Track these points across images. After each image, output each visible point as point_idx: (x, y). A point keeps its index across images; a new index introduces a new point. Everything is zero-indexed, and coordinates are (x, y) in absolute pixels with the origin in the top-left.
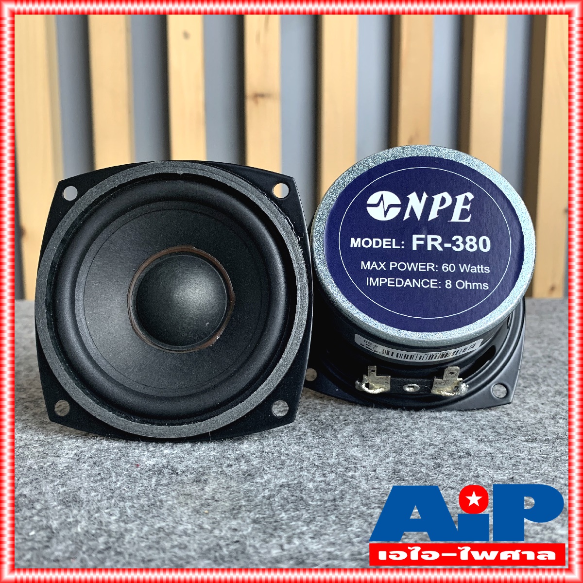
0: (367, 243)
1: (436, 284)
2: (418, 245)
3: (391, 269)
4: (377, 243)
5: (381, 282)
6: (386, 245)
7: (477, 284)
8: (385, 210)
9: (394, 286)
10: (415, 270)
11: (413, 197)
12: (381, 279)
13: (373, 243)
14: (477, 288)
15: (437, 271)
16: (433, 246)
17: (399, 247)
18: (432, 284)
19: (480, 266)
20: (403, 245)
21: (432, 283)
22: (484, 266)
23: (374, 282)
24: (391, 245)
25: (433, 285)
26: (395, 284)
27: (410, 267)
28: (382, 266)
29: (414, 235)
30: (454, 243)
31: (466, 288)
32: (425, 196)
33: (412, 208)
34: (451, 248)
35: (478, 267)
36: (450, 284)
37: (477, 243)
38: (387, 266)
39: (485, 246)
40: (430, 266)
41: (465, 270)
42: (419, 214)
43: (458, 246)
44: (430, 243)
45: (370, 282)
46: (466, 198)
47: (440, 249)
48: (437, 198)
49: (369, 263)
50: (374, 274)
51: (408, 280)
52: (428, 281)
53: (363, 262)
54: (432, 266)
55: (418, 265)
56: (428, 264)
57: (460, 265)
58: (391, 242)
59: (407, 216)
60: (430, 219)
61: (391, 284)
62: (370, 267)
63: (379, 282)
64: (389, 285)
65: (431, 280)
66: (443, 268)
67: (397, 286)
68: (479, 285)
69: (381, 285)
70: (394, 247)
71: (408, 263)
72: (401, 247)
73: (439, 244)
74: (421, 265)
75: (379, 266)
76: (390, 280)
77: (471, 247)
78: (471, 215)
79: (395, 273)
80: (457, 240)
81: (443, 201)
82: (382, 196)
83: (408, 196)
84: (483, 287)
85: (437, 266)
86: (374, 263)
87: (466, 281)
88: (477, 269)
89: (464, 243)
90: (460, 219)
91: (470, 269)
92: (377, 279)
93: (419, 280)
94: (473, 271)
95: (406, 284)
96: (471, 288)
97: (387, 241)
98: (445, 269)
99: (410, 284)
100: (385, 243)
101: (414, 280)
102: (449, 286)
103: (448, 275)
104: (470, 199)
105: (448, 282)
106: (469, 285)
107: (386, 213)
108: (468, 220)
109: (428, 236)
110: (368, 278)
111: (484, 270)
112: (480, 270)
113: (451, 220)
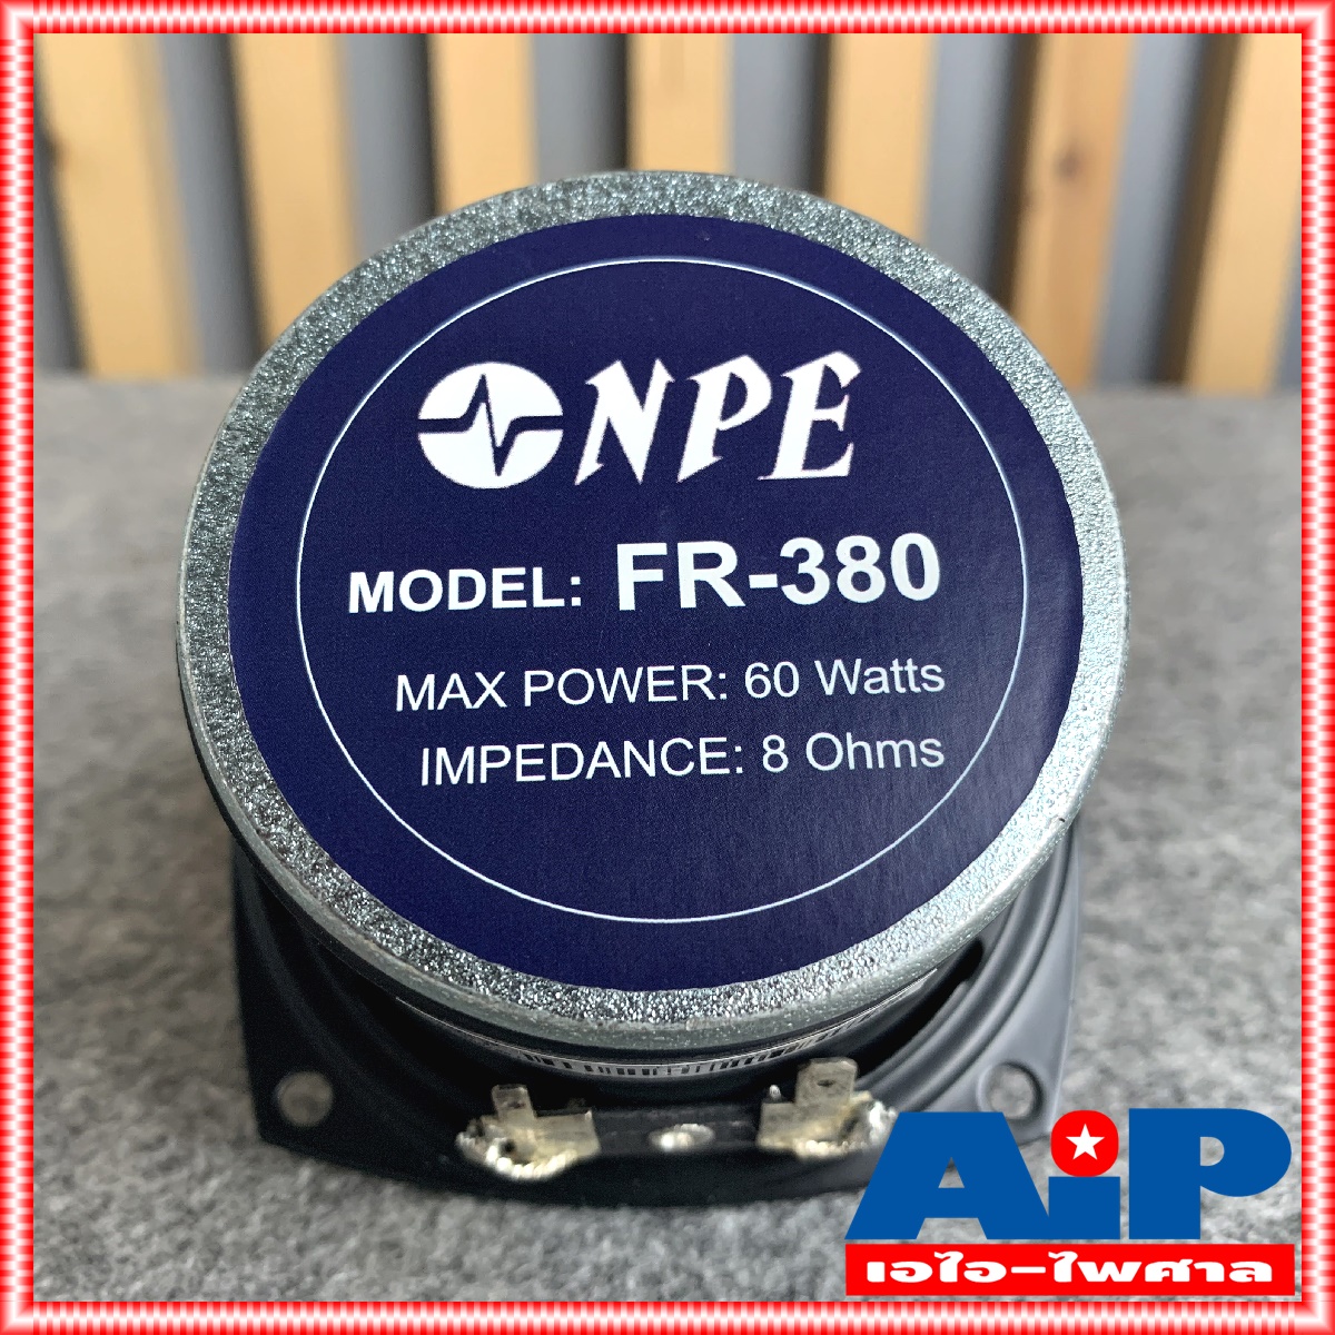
0: (421, 590)
1: (723, 755)
2: (639, 586)
3: (528, 702)
4: (467, 589)
5: (485, 765)
6: (507, 595)
7: (896, 747)
8: (499, 443)
9: (542, 778)
10: (632, 698)
11: (612, 383)
12: (485, 749)
13: (450, 590)
14: (898, 764)
15: (723, 696)
16: (703, 589)
17: (560, 603)
18: (708, 756)
19: (903, 664)
20: (576, 591)
21: (704, 755)
22: (919, 663)
23: (455, 765)
24: (527, 594)
25: (712, 763)
26: (546, 769)
27: (609, 686)
28: (490, 689)
29: (621, 547)
30: (789, 571)
31: (852, 766)
32: (660, 377)
33: (610, 435)
35: (896, 668)
36: (779, 751)
37: (884, 564)
38: (511, 689)
39: (917, 577)
40: (699, 679)
41: (840, 685)
42: (637, 455)
43: (806, 583)
44: (688, 576)
45: (439, 766)
46: (829, 376)
47: (732, 598)
48: (711, 384)
49: (430, 680)
50: (456, 728)
51: (602, 745)
52: (689, 746)
53: (403, 680)
54: (701, 674)
55: (645, 673)
56: (685, 668)
57: (818, 664)
58: (527, 579)
59: (589, 465)
60: (684, 474)
61: (527, 770)
62: (437, 701)
63: (475, 764)
64: (520, 778)
65: (703, 741)
66: (749, 682)
67: (556, 776)
68: (905, 749)
69: (483, 779)
70: (539, 601)
71: (599, 672)
72: (568, 602)
73: (727, 578)
74: (657, 676)
75: (475, 690)
76: (526, 754)
77: (861, 581)
78: (850, 448)
79: (547, 721)
80: (802, 555)
81: (736, 393)
83: (592, 381)
84: (920, 754)
85: (722, 676)
86: (455, 677)
87: (849, 735)
88: (891, 675)
89: (831, 566)
90: (807, 465)
91: (862, 679)
92: (469, 752)
93: (651, 743)
94: (874, 686)
95: (595, 764)
96: (870, 765)
97: (506, 579)
98: (758, 686)
99: (611, 763)
100: (499, 587)
101: (628, 746)
102: (775, 761)
103: (771, 714)
104: (844, 382)
105: (774, 745)
106: (859, 752)
107: (501, 455)
108: (841, 468)
109: (681, 546)
110: (426, 752)
111: (919, 679)
112: (905, 683)
113: (770, 471)
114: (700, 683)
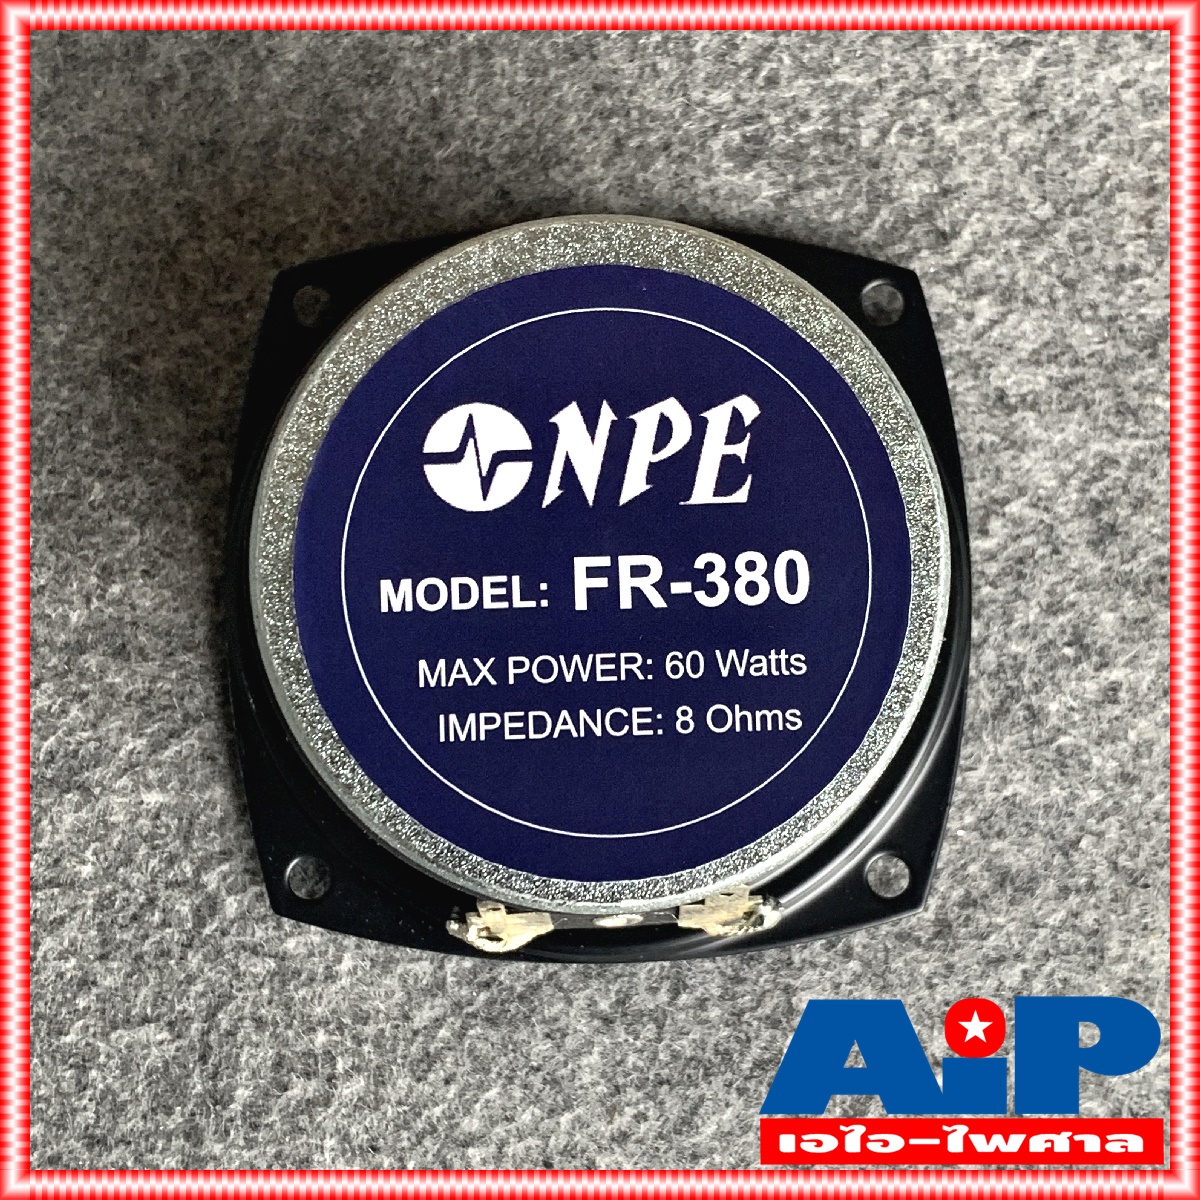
0: (432, 594)
1: (649, 720)
2: (590, 591)
3: (511, 681)
4: (465, 593)
5: (483, 727)
7: (769, 715)
8: (485, 473)
9: (523, 737)
10: (585, 678)
12: (483, 716)
13: (454, 593)
14: (770, 728)
15: (650, 677)
16: (637, 593)
17: (532, 604)
18: (638, 725)
19: (778, 653)
20: (544, 595)
21: (636, 721)
22: (789, 653)
23: (462, 727)
24: (508, 597)
25: (641, 727)
26: (525, 730)
27: (570, 668)
28: (484, 671)
29: (577, 560)
30: (699, 580)
31: (738, 729)
32: (607, 416)
33: (568, 461)
34: (691, 596)
35: (773, 656)
36: (688, 718)
37: (769, 575)
38: (500, 671)
39: (792, 588)
40: (632, 663)
41: (733, 669)
43: (712, 590)
44: (626, 583)
45: (451, 727)
46: (736, 415)
47: (657, 601)
49: (442, 663)
50: (463, 700)
51: (564, 714)
52: (625, 714)
53: (423, 664)
54: (634, 660)
55: (594, 660)
56: (623, 656)
57: (718, 653)
58: (508, 585)
59: (552, 492)
60: (624, 499)
61: (513, 731)
62: (448, 681)
63: (477, 726)
64: (508, 736)
65: (635, 711)
66: (669, 666)
67: (532, 736)
68: (775, 717)
69: (482, 738)
70: (518, 603)
71: (562, 658)
72: (538, 604)
73: (654, 585)
74: (603, 661)
75: (474, 672)
76: (512, 719)
77: (752, 588)
78: (750, 478)
79: (525, 694)
80: (710, 567)
81: (665, 428)
82: (471, 418)
83: (553, 420)
84: (785, 720)
85: (650, 662)
86: (459, 662)
87: (737, 707)
88: (769, 661)
89: (731, 576)
90: (716, 494)
91: (749, 664)
92: (472, 717)
93: (599, 712)
94: (756, 670)
95: (559, 727)
96: (750, 728)
97: (494, 585)
98: (675, 669)
99: (571, 726)
100: (488, 592)
101: (583, 714)
102: (685, 725)
103: (684, 690)
104: (747, 422)
105: (685, 713)
106: (744, 719)
107: (486, 483)
108: (741, 496)
109: (621, 559)
110: (442, 717)
111: (789, 665)
112: (779, 668)
113: (688, 499)
114: (634, 667)
